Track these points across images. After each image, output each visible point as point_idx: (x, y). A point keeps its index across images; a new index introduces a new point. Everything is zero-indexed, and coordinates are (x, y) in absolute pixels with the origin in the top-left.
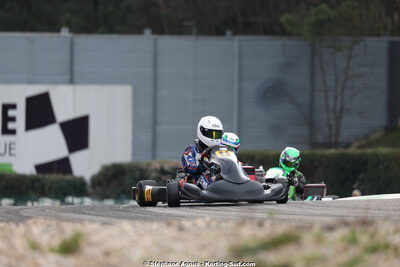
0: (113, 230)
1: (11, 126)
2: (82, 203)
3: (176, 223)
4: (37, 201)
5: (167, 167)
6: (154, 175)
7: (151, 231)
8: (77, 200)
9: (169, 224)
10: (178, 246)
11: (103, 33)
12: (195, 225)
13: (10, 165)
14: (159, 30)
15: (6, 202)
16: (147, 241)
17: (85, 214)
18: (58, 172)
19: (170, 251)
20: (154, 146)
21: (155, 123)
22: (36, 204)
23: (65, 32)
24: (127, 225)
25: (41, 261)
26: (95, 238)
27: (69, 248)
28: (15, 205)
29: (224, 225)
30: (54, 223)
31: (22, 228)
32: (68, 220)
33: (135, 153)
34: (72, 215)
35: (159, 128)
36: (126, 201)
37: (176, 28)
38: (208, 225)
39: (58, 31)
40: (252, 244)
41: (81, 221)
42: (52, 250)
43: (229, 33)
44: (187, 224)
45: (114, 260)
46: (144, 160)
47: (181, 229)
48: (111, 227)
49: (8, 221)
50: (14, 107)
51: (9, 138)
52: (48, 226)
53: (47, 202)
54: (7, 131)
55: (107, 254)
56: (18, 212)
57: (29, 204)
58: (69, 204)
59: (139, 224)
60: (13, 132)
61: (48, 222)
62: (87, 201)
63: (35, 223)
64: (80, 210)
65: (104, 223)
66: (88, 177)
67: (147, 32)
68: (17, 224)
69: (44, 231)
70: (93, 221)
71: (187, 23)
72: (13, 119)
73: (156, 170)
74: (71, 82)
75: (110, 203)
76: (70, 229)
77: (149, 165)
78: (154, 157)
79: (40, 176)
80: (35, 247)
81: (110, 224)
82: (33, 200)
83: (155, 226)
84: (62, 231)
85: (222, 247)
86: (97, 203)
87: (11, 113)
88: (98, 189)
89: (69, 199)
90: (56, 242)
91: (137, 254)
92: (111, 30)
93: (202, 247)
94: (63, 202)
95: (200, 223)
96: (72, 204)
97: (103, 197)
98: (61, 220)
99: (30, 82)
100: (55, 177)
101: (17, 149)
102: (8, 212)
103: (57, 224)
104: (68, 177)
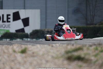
0: (35, 47)
1: (9, 20)
2: (27, 40)
5: (49, 30)
6: (46, 32)
8: (26, 39)
9: (49, 45)
10: (51, 51)
12: (56, 45)
13: (9, 30)
15: (8, 40)
16: (44, 49)
20: (46, 25)
21: (46, 19)
22: (15, 40)
24: (38, 46)
25: (16, 55)
26: (30, 49)
27: (23, 52)
28: (10, 40)
29: (63, 45)
30: (20, 45)
31: (11, 47)
32: (23, 44)
33: (41, 27)
34: (25, 43)
35: (47, 20)
36: (39, 39)
38: (59, 45)
40: (70, 50)
41: (27, 45)
42: (19, 52)
44: (54, 45)
45: (35, 55)
46: (43, 29)
47: (52, 46)
48: (34, 46)
49: (8, 45)
50: (10, 15)
51: (8, 23)
52: (18, 46)
53: (18, 40)
54: (8, 21)
55: (33, 53)
56: (11, 43)
57: (14, 40)
58: (24, 40)
59: (42, 45)
60: (10, 22)
61: (18, 45)
62: (29, 39)
63: (15, 45)
64: (28, 42)
65: (33, 45)
66: (29, 33)
68: (10, 45)
70: (30, 45)
72: (10, 18)
73: (46, 31)
74: (24, 9)
75: (34, 40)
77: (45, 30)
78: (46, 28)
79: (17, 33)
80: (14, 51)
81: (34, 45)
82: (15, 39)
83: (46, 46)
84: (22, 47)
85: (63, 51)
86: (31, 40)
87: (9, 17)
88: (32, 36)
89: (24, 39)
90: (20, 50)
91: (41, 53)
93: (58, 51)
95: (57, 45)
96: (25, 40)
97: (33, 38)
98: (22, 44)
99: (14, 9)
100: (20, 33)
101: (11, 26)
102: (8, 42)
103: (21, 46)
104: (24, 33)
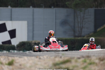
0: (22, 59)
2: (14, 52)
3: (39, 57)
4: (3, 51)
5: (36, 42)
7: (32, 59)
8: (13, 51)
9: (37, 57)
10: (39, 63)
11: (19, 7)
12: (44, 57)
14: (34, 6)
16: (31, 62)
17: (15, 55)
18: (8, 44)
19: (37, 64)
20: (33, 37)
21: (33, 31)
22: (2, 52)
23: (9, 7)
24: (26, 58)
25: (3, 67)
26: (17, 61)
27: (11, 64)
29: (51, 57)
30: (7, 57)
32: (10, 56)
33: (28, 39)
34: (11, 55)
35: (35, 32)
36: (25, 51)
37: (39, 6)
38: (47, 57)
39: (8, 7)
40: (58, 62)
41: (14, 57)
42: (6, 64)
43: (52, 7)
44: (42, 57)
45: (22, 67)
46: (30, 40)
47: (40, 58)
48: (22, 58)
52: (5, 58)
53: (5, 52)
55: (20, 65)
58: (11, 52)
59: (29, 57)
61: (5, 57)
62: (16, 51)
63: (2, 57)
64: (14, 54)
65: (20, 57)
66: (16, 45)
67: (31, 7)
69: (4, 59)
70: (17, 57)
71: (41, 5)
73: (33, 43)
74: (11, 20)
75: (21, 52)
76: (11, 59)
77: (32, 42)
78: (33, 40)
79: (3, 45)
80: (1, 63)
83: (33, 58)
84: (9, 59)
85: (51, 63)
86: (18, 52)
88: (18, 48)
89: (11, 51)
90: (7, 62)
91: (28, 65)
92: (21, 7)
93: (45, 63)
94: (9, 52)
95: (45, 57)
97: (20, 50)
98: (9, 56)
100: (7, 45)
103: (8, 58)
104: (10, 45)
